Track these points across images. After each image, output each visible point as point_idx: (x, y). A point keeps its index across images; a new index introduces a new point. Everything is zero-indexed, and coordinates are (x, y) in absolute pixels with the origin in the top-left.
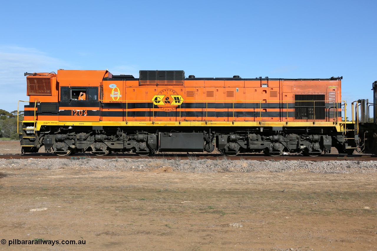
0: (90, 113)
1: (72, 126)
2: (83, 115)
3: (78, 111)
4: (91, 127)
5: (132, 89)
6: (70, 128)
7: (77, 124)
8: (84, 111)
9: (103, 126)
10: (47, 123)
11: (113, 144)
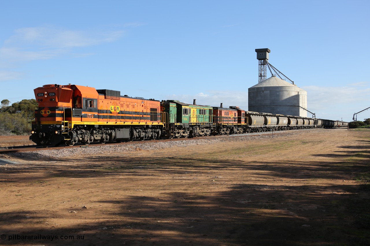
0: (95, 117)
1: (86, 125)
2: (92, 117)
3: (90, 114)
4: (94, 125)
5: (101, 101)
6: (85, 126)
7: (89, 123)
8: (92, 115)
9: (99, 125)
10: (76, 123)
11: (96, 137)
